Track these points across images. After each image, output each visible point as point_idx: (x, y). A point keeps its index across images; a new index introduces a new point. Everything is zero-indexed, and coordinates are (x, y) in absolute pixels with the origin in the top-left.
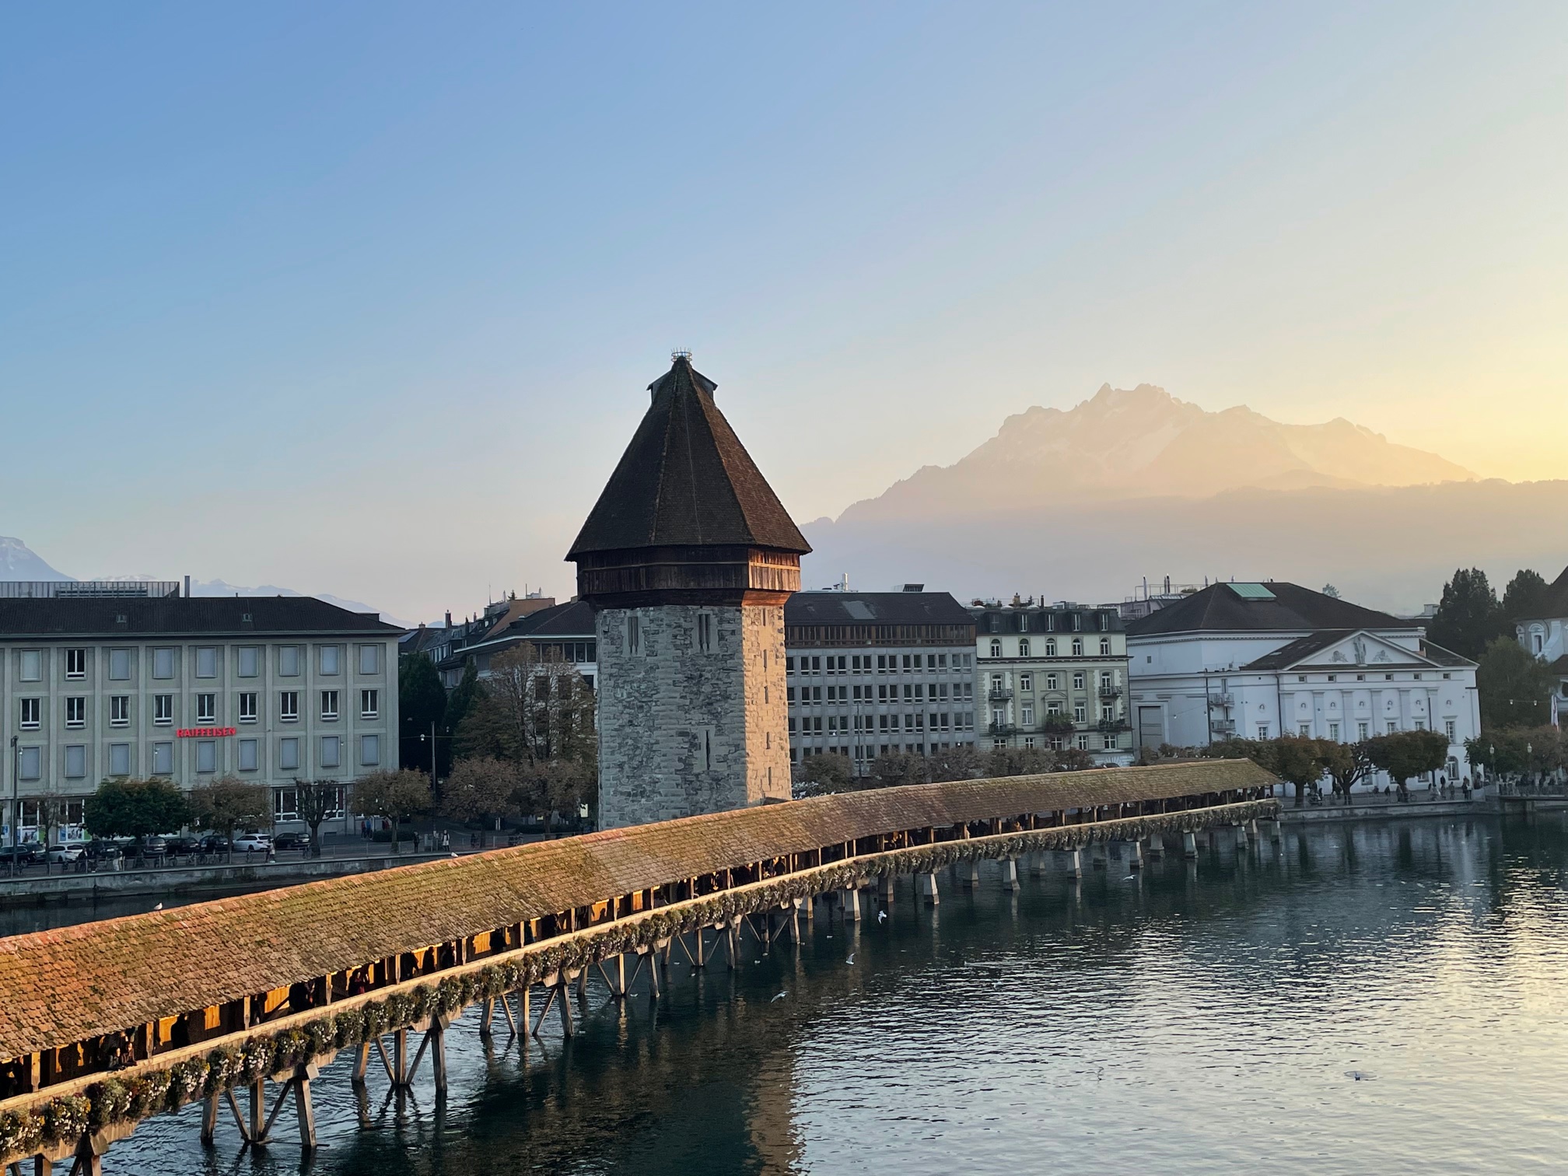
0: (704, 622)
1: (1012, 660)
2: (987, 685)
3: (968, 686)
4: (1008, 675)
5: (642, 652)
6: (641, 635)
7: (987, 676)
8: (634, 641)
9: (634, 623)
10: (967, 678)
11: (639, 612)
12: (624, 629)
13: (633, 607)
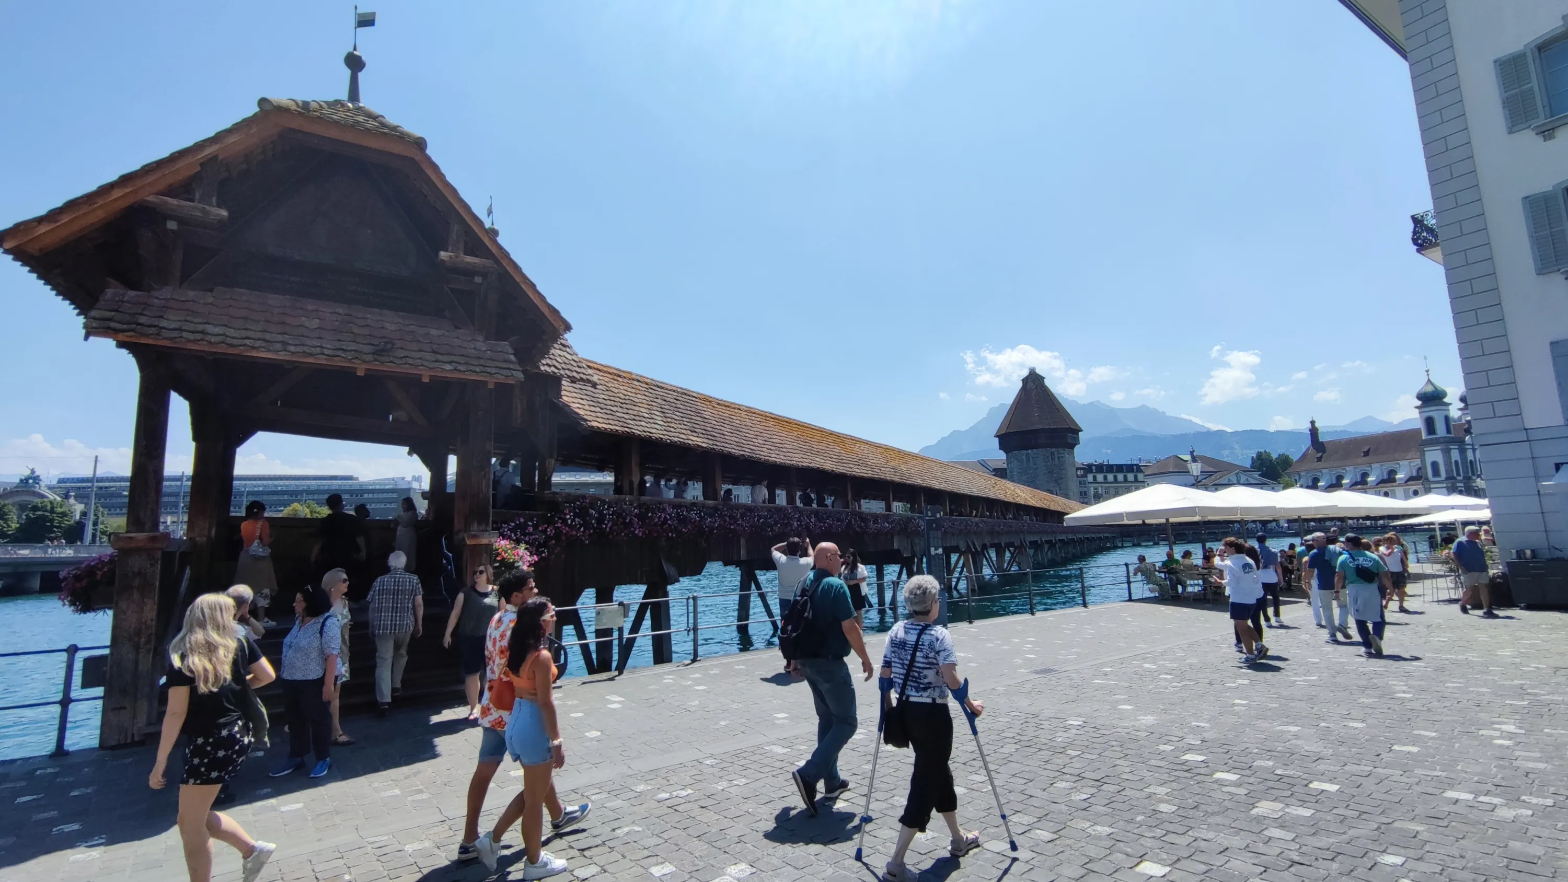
0: (1052, 454)
1: (1101, 483)
2: (1092, 491)
3: (1085, 492)
4: (1100, 489)
5: (1031, 464)
6: (1031, 459)
7: (1092, 489)
8: (1028, 460)
9: (1027, 454)
10: (1085, 489)
11: (1029, 451)
12: (1024, 457)
13: (1026, 450)
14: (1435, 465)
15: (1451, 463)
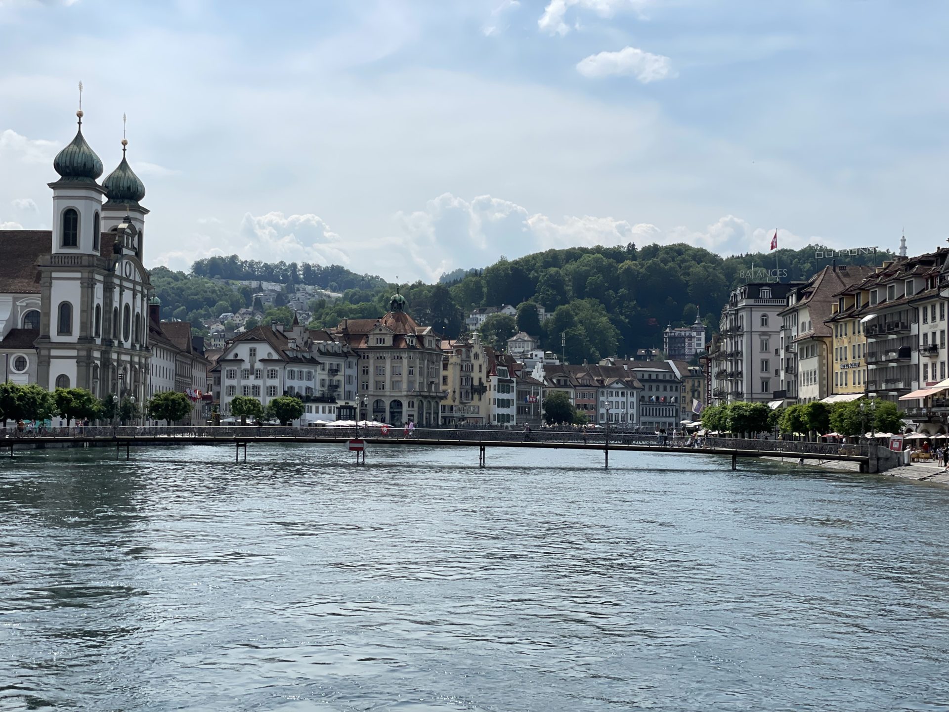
14: (65, 309)
15: (92, 308)
